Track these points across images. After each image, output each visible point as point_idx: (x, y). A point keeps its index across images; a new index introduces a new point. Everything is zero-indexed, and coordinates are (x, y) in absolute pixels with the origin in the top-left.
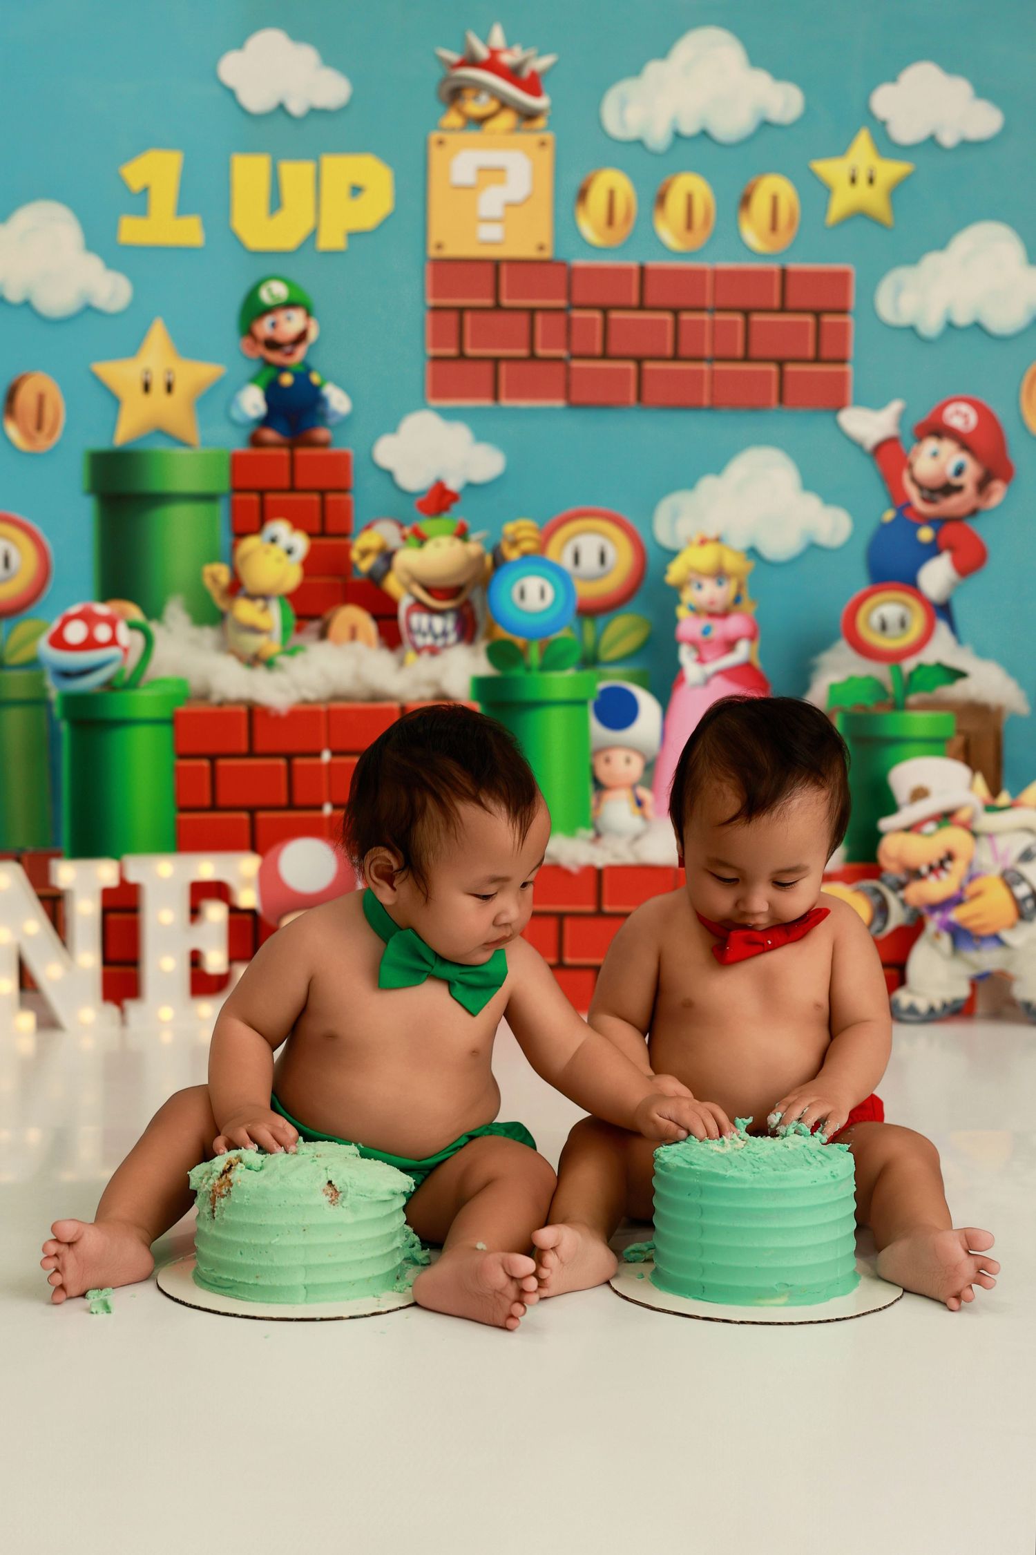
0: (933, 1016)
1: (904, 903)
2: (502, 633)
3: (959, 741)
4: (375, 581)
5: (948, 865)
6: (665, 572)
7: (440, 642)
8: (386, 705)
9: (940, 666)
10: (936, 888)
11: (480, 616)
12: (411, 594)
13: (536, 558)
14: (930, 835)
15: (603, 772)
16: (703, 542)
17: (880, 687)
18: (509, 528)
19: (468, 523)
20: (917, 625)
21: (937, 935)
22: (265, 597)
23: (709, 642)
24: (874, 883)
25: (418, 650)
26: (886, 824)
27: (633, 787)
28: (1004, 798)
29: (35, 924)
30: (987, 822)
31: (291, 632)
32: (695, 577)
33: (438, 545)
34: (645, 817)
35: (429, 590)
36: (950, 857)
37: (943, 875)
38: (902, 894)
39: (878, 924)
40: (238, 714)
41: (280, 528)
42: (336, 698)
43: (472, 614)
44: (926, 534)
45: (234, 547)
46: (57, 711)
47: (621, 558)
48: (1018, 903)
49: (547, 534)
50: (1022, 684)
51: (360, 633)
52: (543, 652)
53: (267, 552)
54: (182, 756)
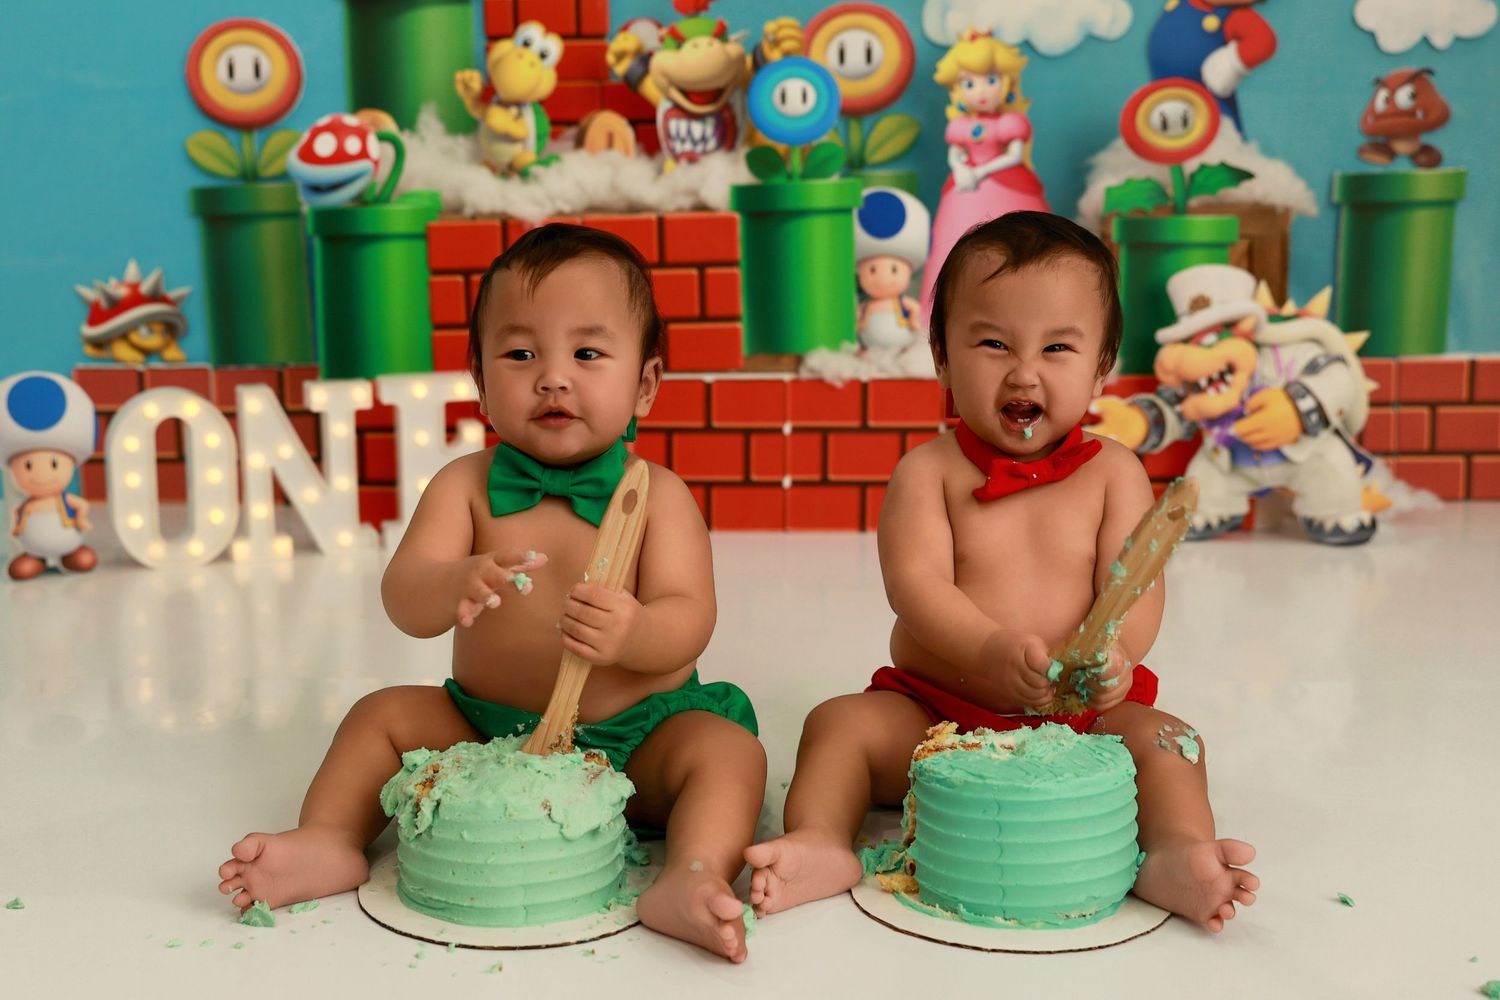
0: (1208, 534)
1: (1181, 417)
2: (763, 139)
3: (1243, 245)
4: (632, 83)
5: (1229, 378)
6: (935, 70)
7: (699, 148)
8: (644, 216)
9: (1223, 165)
10: (1215, 402)
11: (740, 120)
12: (669, 98)
13: (799, 58)
14: (1210, 346)
15: (868, 283)
16: (974, 37)
17: (1160, 190)
18: (770, 26)
19: (727, 23)
20: (1199, 125)
21: (1215, 450)
22: (519, 104)
23: (980, 143)
24: (1151, 397)
25: (677, 157)
26: (1163, 335)
27: (900, 297)
28: (1290, 308)
29: (289, 449)
30: (1271, 332)
31: (548, 141)
32: (966, 76)
33: (696, 46)
34: (911, 328)
35: (686, 94)
36: (1231, 369)
37: (1223, 388)
38: (1178, 408)
39: (1153, 439)
40: (493, 227)
41: (533, 31)
42: (592, 209)
43: (733, 118)
44: (1211, 23)
45: (488, 50)
46: (310, 227)
47: (889, 54)
48: (1302, 417)
49: (810, 32)
50: (1311, 184)
51: (617, 142)
52: (805, 158)
53: (520, 56)
54: (436, 272)
